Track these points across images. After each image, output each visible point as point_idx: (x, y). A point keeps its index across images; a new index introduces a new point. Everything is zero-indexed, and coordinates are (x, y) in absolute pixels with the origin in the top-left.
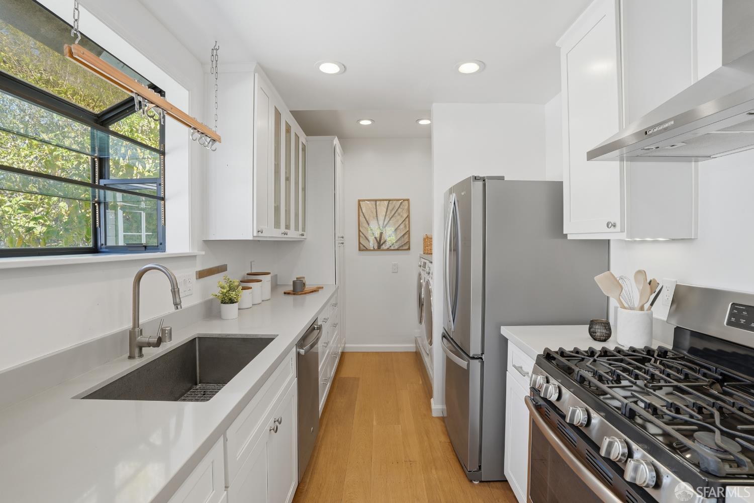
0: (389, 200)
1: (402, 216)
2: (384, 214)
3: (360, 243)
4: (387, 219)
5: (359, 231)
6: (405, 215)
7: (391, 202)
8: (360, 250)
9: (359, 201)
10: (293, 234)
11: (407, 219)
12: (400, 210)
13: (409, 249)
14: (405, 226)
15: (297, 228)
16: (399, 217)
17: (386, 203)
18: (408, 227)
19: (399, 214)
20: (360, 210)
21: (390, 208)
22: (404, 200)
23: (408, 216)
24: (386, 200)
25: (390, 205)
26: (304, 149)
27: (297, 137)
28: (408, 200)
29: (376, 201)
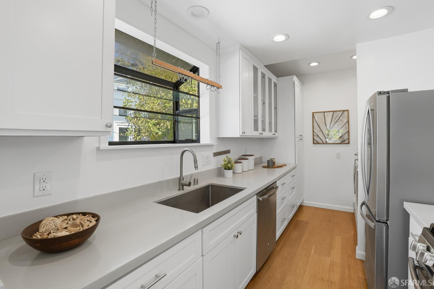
0: (334, 112)
1: (343, 122)
2: (330, 120)
3: (314, 139)
4: (333, 123)
5: (313, 131)
6: (346, 121)
7: (335, 113)
8: (314, 143)
9: (313, 113)
10: (267, 134)
11: (347, 123)
12: (341, 118)
13: (349, 143)
14: (346, 128)
15: (270, 130)
16: (341, 122)
17: (332, 113)
18: (348, 128)
19: (341, 120)
20: (314, 119)
21: (334, 117)
22: (344, 111)
23: (348, 122)
24: (331, 111)
25: (334, 115)
26: (275, 85)
27: (270, 80)
28: (348, 111)
29: (324, 112)
